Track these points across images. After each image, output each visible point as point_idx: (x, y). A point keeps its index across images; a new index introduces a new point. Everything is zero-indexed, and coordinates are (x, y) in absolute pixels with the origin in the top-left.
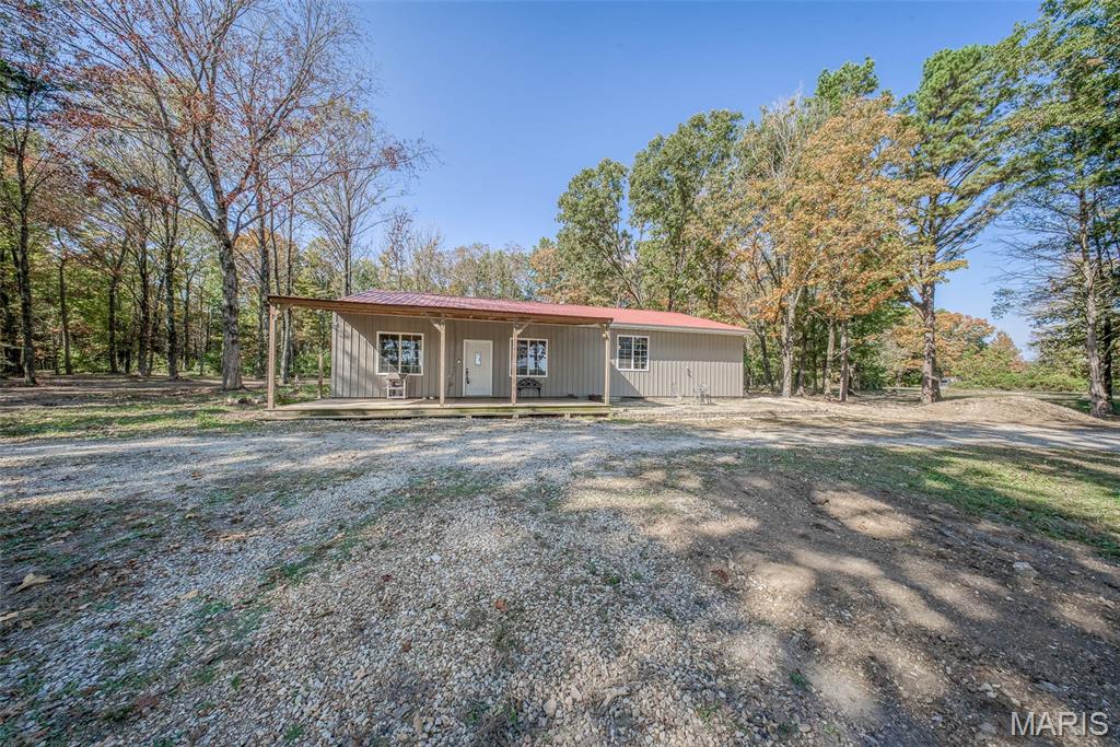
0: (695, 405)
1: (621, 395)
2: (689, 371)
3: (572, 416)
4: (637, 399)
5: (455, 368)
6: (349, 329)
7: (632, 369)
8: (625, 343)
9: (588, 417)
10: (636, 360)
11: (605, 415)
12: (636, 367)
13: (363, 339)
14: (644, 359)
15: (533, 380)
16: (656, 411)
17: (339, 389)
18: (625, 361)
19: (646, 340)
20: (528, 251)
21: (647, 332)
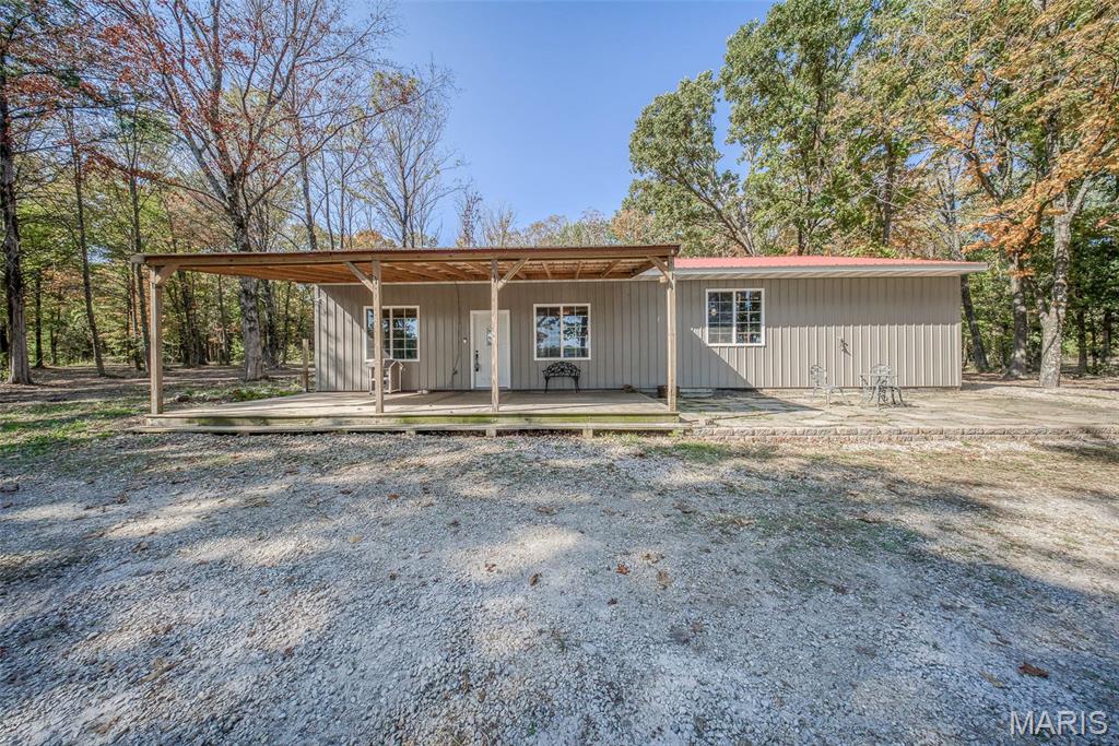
0: (865, 407)
1: (715, 385)
2: (844, 344)
3: (597, 433)
4: (737, 394)
5: (460, 349)
6: (332, 304)
7: (734, 344)
8: (722, 301)
9: (627, 438)
10: (742, 327)
11: (664, 433)
12: (741, 339)
13: (348, 316)
14: (757, 327)
15: (568, 364)
16: (780, 423)
17: (332, 380)
18: (720, 331)
19: (758, 294)
20: (609, 217)
21: (761, 281)
